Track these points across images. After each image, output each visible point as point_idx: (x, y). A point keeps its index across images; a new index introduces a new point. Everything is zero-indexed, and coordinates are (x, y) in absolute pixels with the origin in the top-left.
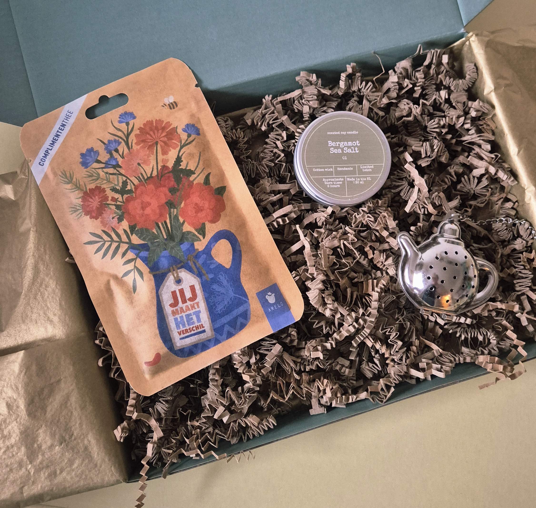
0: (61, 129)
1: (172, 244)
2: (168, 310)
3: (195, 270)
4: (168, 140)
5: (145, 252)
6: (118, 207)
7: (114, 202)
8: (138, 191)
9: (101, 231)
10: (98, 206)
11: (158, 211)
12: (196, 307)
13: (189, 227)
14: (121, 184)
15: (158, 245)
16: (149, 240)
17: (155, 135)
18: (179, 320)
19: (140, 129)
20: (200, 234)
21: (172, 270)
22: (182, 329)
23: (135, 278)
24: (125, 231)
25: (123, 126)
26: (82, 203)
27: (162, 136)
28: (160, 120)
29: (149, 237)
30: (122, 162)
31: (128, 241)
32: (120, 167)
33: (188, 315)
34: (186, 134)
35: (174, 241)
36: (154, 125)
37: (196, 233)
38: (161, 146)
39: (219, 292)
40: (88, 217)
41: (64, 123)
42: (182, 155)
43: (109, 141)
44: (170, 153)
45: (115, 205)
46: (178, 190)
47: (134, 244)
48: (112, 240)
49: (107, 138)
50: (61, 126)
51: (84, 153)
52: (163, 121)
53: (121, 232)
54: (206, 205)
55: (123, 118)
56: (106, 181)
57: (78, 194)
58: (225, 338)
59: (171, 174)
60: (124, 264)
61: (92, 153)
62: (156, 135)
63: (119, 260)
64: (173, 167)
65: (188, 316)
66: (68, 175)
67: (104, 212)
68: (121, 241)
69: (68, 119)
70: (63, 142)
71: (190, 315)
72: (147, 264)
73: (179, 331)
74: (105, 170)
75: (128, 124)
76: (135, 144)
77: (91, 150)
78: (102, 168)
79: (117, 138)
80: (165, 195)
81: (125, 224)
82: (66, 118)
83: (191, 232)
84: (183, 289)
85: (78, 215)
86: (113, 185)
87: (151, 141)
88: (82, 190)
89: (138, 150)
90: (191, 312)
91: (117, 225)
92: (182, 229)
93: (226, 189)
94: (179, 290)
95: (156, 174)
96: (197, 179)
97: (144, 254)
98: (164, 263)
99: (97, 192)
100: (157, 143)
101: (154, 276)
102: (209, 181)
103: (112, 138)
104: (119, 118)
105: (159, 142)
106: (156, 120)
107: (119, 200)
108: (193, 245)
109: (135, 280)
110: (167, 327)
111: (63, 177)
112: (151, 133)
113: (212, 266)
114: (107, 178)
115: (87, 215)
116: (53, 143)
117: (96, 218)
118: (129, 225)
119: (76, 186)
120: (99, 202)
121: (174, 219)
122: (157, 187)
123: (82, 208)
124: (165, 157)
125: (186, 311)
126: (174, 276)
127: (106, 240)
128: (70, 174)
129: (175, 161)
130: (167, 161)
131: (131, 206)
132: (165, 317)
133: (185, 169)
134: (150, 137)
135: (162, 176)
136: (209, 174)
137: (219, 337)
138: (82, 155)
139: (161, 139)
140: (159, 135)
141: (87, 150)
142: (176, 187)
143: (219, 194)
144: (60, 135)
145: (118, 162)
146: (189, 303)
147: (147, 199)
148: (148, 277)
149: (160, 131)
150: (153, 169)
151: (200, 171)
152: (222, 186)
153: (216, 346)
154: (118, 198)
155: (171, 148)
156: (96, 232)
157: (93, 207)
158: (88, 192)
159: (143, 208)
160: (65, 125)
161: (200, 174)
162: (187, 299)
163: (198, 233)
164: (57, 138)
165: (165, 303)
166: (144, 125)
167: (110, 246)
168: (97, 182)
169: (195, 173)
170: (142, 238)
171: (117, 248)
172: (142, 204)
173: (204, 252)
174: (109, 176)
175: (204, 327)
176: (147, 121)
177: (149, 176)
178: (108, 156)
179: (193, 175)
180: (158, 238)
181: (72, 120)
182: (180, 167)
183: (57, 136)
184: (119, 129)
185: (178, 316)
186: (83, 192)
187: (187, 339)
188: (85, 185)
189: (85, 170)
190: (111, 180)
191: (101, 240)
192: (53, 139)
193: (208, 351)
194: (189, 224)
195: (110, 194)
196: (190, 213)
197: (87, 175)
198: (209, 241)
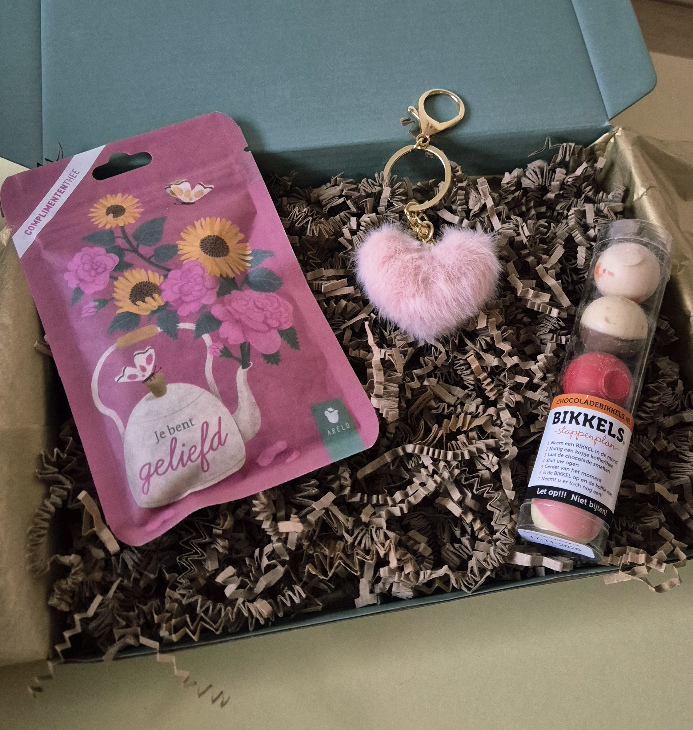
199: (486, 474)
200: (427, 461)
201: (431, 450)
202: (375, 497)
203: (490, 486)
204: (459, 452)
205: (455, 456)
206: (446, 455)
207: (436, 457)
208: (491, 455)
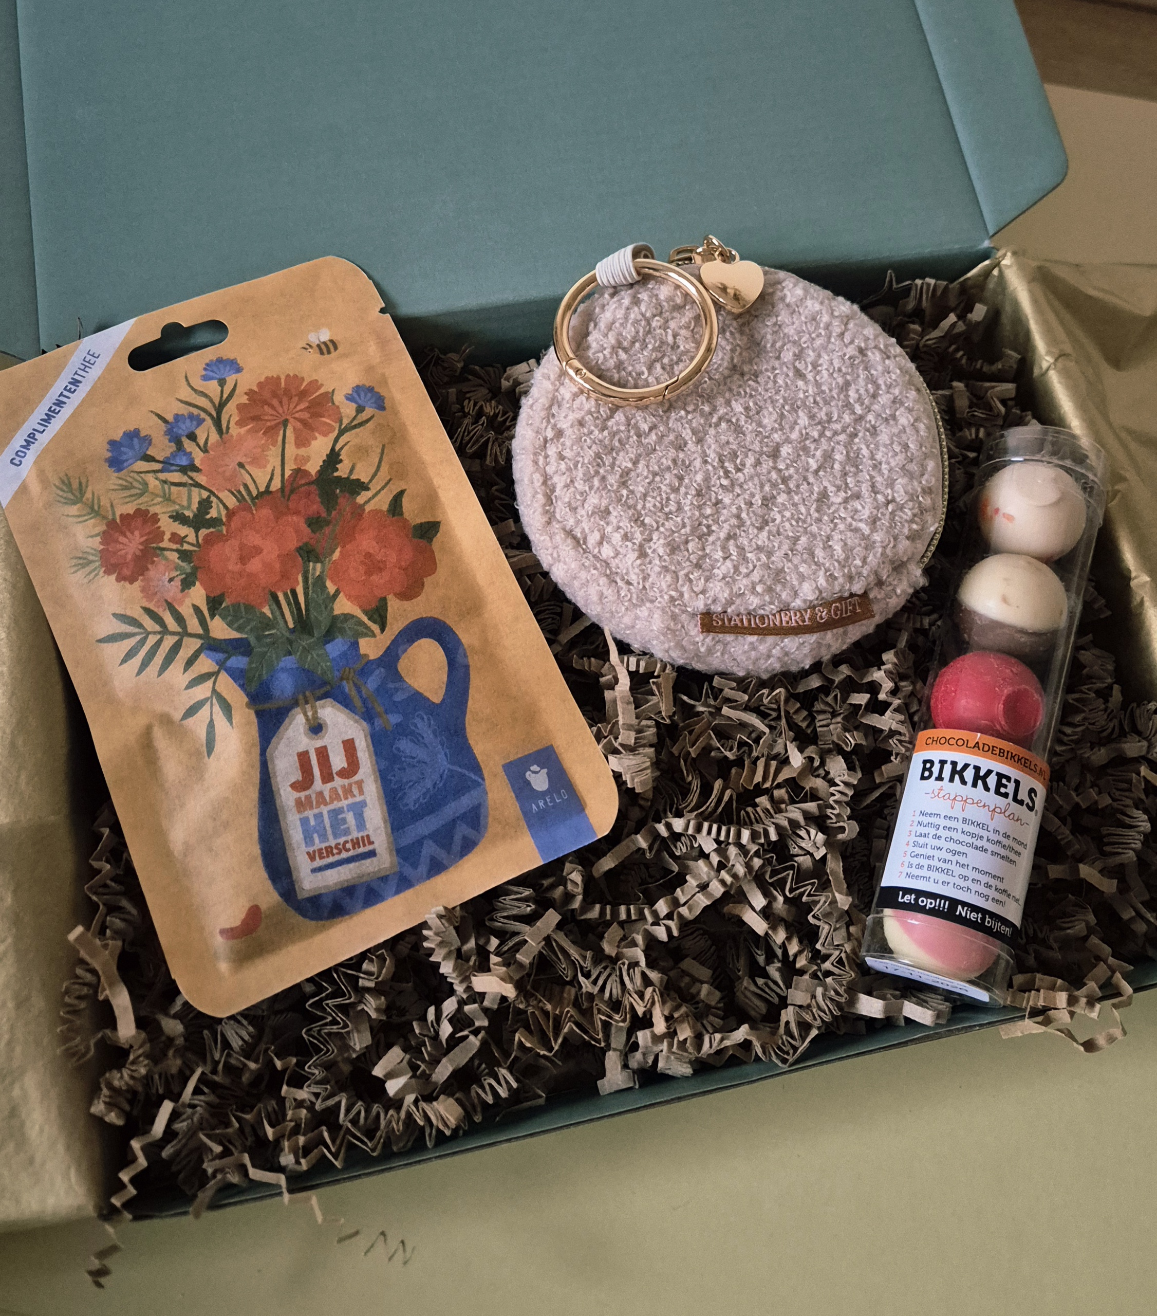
0: (69, 391)
1: (306, 641)
2: (287, 796)
3: (358, 702)
4: (311, 418)
5: (240, 658)
6: (185, 556)
7: (176, 543)
8: (236, 522)
9: (142, 611)
10: (138, 553)
11: (277, 566)
12: (356, 791)
13: (349, 603)
14: (195, 506)
15: (274, 643)
16: (251, 630)
17: (282, 406)
18: (312, 823)
19: (250, 393)
20: (375, 622)
21: (301, 701)
22: (318, 844)
23: (212, 721)
24: (197, 609)
25: (213, 388)
26: (102, 547)
27: (298, 408)
28: (296, 376)
29: (253, 624)
30: (202, 460)
31: (201, 631)
32: (197, 470)
33: (334, 810)
34: (354, 406)
35: (311, 634)
36: (283, 385)
37: (365, 619)
38: (294, 429)
39: (414, 758)
40: (114, 577)
41: (76, 377)
42: (342, 448)
43: (177, 417)
44: (313, 443)
45: (177, 551)
46: (328, 523)
47: (214, 639)
48: (165, 630)
49: (171, 409)
50: (70, 383)
51: (118, 440)
52: (303, 379)
53: (186, 611)
54: (393, 558)
55: (213, 371)
56: (160, 499)
57: (94, 526)
58: (425, 876)
59: (313, 488)
60: (188, 687)
61: (136, 440)
62: (285, 408)
63: (177, 676)
64: (319, 471)
65: (335, 813)
66: (75, 485)
67: (150, 566)
68: (185, 633)
69: (87, 369)
70: (73, 415)
71: (340, 811)
72: (242, 686)
73: (311, 850)
74: (162, 476)
75: (222, 382)
76: (237, 423)
77: (132, 435)
78: (155, 472)
79: (195, 411)
80: (297, 531)
81: (198, 595)
82: (83, 367)
83: (353, 616)
84: (325, 747)
85: (90, 573)
86: (177, 507)
87: (270, 418)
88: (104, 517)
89: (241, 438)
90: (344, 803)
91: (180, 595)
92: (332, 609)
93: (442, 528)
94: (317, 750)
95: (279, 486)
96: (373, 502)
97: (238, 661)
98: (284, 685)
99: (139, 521)
100: (285, 423)
101: (259, 714)
102: (401, 507)
103: (184, 410)
104: (205, 369)
105: (291, 420)
106: (288, 376)
107: (187, 539)
108: (355, 645)
109: (211, 725)
110: (282, 839)
111: (63, 491)
112: (275, 402)
113: (399, 697)
114: (165, 494)
115: (109, 574)
116: (48, 419)
117: (132, 580)
118: (208, 597)
119: (92, 508)
120: (141, 544)
121: (314, 585)
122: (279, 515)
123: (101, 558)
124: (302, 451)
125: (332, 802)
126: (305, 715)
127: (149, 630)
128: (80, 483)
129: (324, 461)
130: (307, 459)
131: (215, 552)
132: (276, 815)
133: (348, 478)
134: (271, 412)
135: (292, 491)
136: (402, 493)
137: (408, 871)
138: (113, 443)
139: (297, 415)
140: (292, 406)
141: (125, 433)
142: (324, 515)
143: (422, 537)
144: (65, 403)
145: (192, 460)
146: (338, 782)
147: (253, 539)
148: (244, 715)
149: (296, 399)
150: (272, 475)
151: (383, 483)
152: (431, 520)
153: (402, 895)
154: (187, 536)
155: (317, 435)
156: (129, 613)
157: (127, 554)
158: (118, 521)
159: (243, 560)
160: (80, 382)
161: (379, 491)
162: (334, 772)
163: (369, 619)
164: (58, 409)
165: (279, 779)
166: (260, 385)
167: (158, 643)
168: (140, 501)
169: (367, 489)
170: (236, 625)
171: (176, 649)
172: (241, 549)
173: (380, 661)
174: (169, 489)
175: (371, 843)
176: (267, 378)
177: (262, 489)
178: (173, 447)
179: (363, 493)
180: (273, 628)
181: (95, 373)
182: (336, 474)
183: (59, 403)
184: (202, 392)
185: (310, 814)
186: (105, 522)
187: (329, 872)
188: (112, 506)
189: (116, 474)
190: (173, 497)
191: (137, 630)
192: (49, 410)
193: (381, 906)
194: (349, 597)
195: (168, 526)
196: (352, 574)
197: (121, 485)
198: (393, 637)
199: (805, 862)
200: (708, 845)
201: (715, 827)
202: (623, 908)
203: (813, 884)
204: (759, 828)
205: (754, 836)
206: (739, 835)
207: (722, 838)
208: (813, 832)
